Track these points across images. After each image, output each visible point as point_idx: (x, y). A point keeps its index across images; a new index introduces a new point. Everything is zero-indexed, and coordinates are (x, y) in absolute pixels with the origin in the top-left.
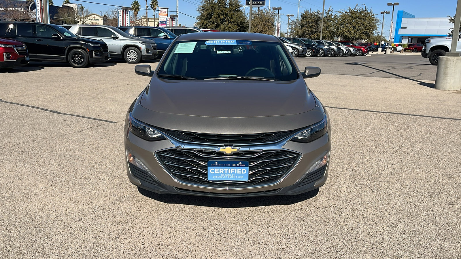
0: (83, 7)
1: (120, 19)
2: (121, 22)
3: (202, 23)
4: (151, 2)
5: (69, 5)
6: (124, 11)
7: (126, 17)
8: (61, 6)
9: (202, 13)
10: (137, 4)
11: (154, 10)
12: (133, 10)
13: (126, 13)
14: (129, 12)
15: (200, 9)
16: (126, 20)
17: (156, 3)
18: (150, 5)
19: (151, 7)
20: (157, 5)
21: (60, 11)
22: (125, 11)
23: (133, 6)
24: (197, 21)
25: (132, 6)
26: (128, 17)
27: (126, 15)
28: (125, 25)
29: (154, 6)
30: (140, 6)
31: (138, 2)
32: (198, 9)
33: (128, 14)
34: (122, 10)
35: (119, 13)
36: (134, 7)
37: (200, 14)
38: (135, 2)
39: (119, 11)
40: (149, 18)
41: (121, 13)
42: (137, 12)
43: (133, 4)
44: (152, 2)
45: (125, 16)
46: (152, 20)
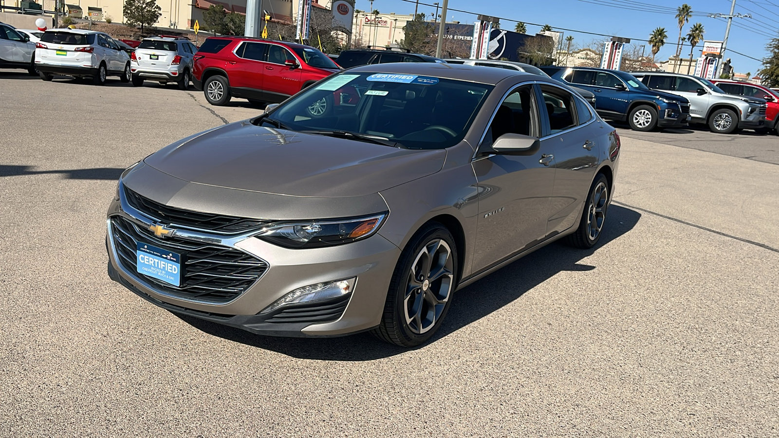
0: (571, 37)
1: (606, 57)
2: (606, 63)
3: (772, 73)
4: (690, 31)
5: (547, 33)
6: (615, 44)
7: (617, 54)
8: (535, 36)
9: (775, 53)
10: (660, 34)
11: (693, 44)
12: (652, 44)
13: (618, 48)
14: (622, 46)
15: (775, 44)
16: (615, 60)
17: (700, 32)
18: (688, 35)
19: (689, 39)
20: (702, 35)
21: (528, 43)
22: (617, 44)
23: (652, 38)
24: (763, 68)
25: (652, 36)
26: (620, 54)
27: (617, 50)
28: (612, 68)
29: (694, 37)
30: (666, 37)
31: (664, 30)
32: (771, 45)
33: (621, 50)
34: (612, 42)
35: (606, 46)
36: (654, 38)
37: (772, 54)
38: (658, 31)
39: (607, 43)
40: (683, 58)
41: (609, 47)
42: (658, 48)
43: (653, 34)
44: (693, 31)
45: (615, 52)
46: (686, 62)
